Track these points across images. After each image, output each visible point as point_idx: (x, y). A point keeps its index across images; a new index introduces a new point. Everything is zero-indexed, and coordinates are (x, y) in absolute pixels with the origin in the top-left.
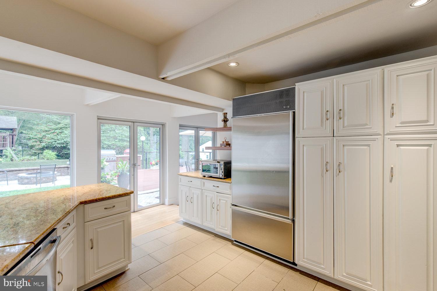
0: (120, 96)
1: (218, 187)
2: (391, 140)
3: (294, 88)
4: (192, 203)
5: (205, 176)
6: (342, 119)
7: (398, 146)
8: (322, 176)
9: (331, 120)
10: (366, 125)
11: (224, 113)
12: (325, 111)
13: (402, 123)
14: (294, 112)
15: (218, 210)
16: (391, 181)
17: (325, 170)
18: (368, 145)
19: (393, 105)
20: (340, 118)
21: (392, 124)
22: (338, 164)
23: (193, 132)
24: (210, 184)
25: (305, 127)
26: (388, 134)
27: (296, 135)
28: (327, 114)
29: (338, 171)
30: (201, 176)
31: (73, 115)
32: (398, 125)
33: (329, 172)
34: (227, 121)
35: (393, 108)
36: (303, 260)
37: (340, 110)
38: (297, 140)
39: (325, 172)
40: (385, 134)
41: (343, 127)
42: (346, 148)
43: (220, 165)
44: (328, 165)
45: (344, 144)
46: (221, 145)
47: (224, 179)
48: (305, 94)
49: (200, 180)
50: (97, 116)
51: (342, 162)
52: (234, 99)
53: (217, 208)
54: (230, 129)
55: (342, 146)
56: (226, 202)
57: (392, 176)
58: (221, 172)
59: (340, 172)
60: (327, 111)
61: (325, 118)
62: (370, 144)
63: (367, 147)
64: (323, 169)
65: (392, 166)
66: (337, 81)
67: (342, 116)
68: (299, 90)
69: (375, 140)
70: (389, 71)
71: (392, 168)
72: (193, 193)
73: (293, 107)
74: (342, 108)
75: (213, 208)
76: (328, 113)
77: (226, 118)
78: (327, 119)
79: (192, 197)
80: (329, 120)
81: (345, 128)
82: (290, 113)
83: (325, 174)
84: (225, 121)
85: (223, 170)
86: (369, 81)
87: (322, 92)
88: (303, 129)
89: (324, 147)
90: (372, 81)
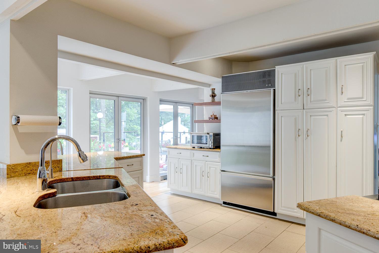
0: (124, 74)
1: (207, 156)
2: (341, 111)
3: (275, 70)
4: (181, 173)
5: (194, 147)
6: (309, 96)
7: (346, 115)
8: (296, 140)
9: (302, 96)
10: (326, 100)
11: (212, 89)
12: (297, 90)
13: (348, 99)
14: (274, 90)
15: (208, 177)
16: (341, 141)
17: (297, 136)
18: (327, 115)
19: (342, 86)
20: (308, 95)
21: (342, 100)
22: (307, 130)
23: (172, 107)
24: (199, 154)
25: (283, 102)
26: (340, 107)
27: (276, 108)
28: (298, 92)
29: (307, 136)
30: (191, 148)
31: (69, 90)
32: (345, 101)
33: (300, 137)
34: (215, 96)
35: (342, 88)
36: (282, 208)
37: (308, 89)
38: (276, 112)
39: (298, 137)
40: (338, 107)
41: (311, 102)
42: (312, 117)
43: (210, 136)
44: (300, 131)
45: (311, 115)
46: (210, 118)
47: (213, 149)
48: (283, 75)
49: (190, 151)
50: (90, 91)
51: (309, 128)
52: (223, 77)
53: (207, 175)
54: (219, 103)
55: (310, 116)
56: (216, 169)
57: (342, 137)
58: (211, 143)
59: (308, 136)
60: (299, 90)
61: (297, 95)
62: (328, 115)
63: (326, 117)
64: (296, 135)
65: (342, 130)
66: (306, 66)
67: (309, 93)
68: (278, 71)
69: (331, 112)
70: (340, 62)
71: (342, 131)
72: (182, 164)
73: (273, 85)
74: (309, 88)
75: (203, 176)
76: (300, 91)
77: (214, 93)
78: (299, 96)
79: (181, 168)
80: (300, 97)
81: (312, 103)
82: (272, 90)
83: (298, 138)
84: (213, 96)
85: (212, 141)
86: (328, 68)
87: (295, 74)
88: (281, 103)
89: (297, 117)
90: (329, 67)
